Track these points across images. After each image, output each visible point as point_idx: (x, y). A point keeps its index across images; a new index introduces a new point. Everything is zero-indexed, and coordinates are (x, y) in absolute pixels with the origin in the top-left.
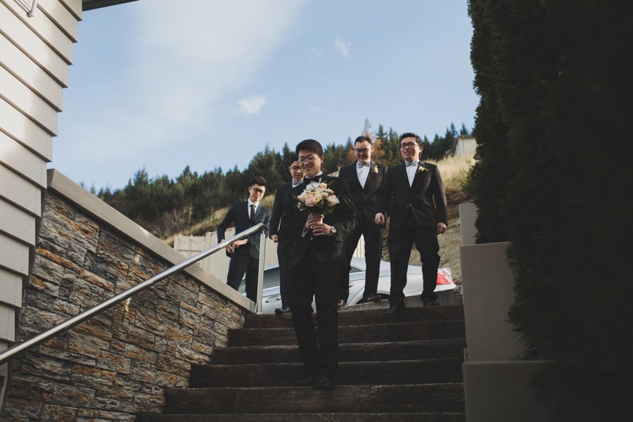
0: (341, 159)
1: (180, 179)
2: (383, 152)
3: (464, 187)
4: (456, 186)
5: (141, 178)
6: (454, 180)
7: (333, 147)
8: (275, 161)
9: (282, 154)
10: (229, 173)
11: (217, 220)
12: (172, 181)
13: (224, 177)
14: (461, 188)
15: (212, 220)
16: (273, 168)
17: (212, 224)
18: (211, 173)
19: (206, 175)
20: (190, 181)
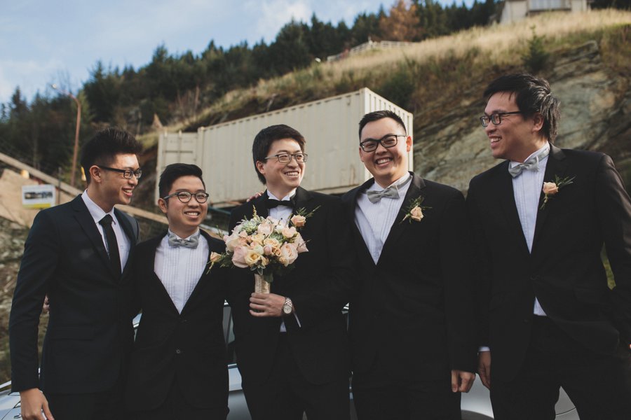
0: (372, 28)
1: (204, 55)
2: (417, 20)
3: (526, 60)
4: (515, 60)
5: (160, 54)
6: (511, 51)
7: (364, 15)
8: (302, 33)
9: (310, 24)
10: (256, 46)
11: (227, 104)
12: (197, 57)
13: (249, 50)
14: (521, 62)
15: (221, 104)
16: (299, 40)
17: (221, 110)
18: (237, 48)
19: (231, 49)
20: (213, 56)
